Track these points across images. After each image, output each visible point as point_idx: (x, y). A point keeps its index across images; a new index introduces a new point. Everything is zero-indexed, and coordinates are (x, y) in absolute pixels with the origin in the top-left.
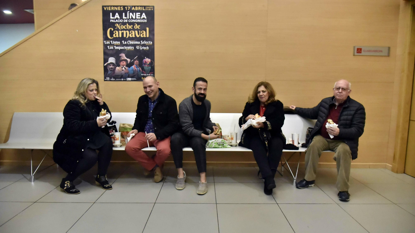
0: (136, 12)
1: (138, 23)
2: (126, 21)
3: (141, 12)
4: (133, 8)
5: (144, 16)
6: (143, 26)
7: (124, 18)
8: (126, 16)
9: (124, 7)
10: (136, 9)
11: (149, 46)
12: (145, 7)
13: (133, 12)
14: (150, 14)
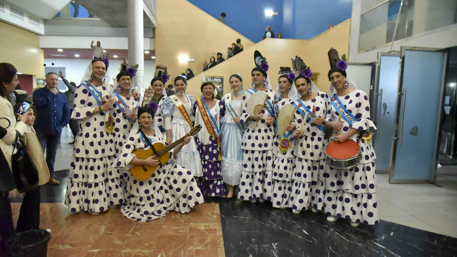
0: (217, 78)
1: (218, 82)
2: (214, 81)
3: (219, 78)
4: (216, 77)
5: (220, 80)
6: (219, 83)
7: (213, 80)
8: (214, 79)
9: (213, 76)
10: (217, 77)
11: (221, 90)
12: (220, 77)
13: (216, 78)
14: (222, 79)
